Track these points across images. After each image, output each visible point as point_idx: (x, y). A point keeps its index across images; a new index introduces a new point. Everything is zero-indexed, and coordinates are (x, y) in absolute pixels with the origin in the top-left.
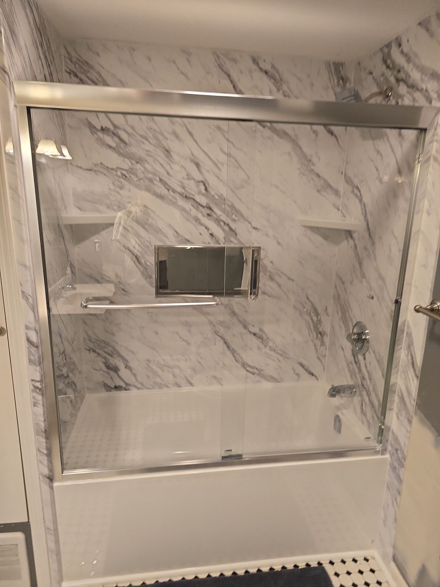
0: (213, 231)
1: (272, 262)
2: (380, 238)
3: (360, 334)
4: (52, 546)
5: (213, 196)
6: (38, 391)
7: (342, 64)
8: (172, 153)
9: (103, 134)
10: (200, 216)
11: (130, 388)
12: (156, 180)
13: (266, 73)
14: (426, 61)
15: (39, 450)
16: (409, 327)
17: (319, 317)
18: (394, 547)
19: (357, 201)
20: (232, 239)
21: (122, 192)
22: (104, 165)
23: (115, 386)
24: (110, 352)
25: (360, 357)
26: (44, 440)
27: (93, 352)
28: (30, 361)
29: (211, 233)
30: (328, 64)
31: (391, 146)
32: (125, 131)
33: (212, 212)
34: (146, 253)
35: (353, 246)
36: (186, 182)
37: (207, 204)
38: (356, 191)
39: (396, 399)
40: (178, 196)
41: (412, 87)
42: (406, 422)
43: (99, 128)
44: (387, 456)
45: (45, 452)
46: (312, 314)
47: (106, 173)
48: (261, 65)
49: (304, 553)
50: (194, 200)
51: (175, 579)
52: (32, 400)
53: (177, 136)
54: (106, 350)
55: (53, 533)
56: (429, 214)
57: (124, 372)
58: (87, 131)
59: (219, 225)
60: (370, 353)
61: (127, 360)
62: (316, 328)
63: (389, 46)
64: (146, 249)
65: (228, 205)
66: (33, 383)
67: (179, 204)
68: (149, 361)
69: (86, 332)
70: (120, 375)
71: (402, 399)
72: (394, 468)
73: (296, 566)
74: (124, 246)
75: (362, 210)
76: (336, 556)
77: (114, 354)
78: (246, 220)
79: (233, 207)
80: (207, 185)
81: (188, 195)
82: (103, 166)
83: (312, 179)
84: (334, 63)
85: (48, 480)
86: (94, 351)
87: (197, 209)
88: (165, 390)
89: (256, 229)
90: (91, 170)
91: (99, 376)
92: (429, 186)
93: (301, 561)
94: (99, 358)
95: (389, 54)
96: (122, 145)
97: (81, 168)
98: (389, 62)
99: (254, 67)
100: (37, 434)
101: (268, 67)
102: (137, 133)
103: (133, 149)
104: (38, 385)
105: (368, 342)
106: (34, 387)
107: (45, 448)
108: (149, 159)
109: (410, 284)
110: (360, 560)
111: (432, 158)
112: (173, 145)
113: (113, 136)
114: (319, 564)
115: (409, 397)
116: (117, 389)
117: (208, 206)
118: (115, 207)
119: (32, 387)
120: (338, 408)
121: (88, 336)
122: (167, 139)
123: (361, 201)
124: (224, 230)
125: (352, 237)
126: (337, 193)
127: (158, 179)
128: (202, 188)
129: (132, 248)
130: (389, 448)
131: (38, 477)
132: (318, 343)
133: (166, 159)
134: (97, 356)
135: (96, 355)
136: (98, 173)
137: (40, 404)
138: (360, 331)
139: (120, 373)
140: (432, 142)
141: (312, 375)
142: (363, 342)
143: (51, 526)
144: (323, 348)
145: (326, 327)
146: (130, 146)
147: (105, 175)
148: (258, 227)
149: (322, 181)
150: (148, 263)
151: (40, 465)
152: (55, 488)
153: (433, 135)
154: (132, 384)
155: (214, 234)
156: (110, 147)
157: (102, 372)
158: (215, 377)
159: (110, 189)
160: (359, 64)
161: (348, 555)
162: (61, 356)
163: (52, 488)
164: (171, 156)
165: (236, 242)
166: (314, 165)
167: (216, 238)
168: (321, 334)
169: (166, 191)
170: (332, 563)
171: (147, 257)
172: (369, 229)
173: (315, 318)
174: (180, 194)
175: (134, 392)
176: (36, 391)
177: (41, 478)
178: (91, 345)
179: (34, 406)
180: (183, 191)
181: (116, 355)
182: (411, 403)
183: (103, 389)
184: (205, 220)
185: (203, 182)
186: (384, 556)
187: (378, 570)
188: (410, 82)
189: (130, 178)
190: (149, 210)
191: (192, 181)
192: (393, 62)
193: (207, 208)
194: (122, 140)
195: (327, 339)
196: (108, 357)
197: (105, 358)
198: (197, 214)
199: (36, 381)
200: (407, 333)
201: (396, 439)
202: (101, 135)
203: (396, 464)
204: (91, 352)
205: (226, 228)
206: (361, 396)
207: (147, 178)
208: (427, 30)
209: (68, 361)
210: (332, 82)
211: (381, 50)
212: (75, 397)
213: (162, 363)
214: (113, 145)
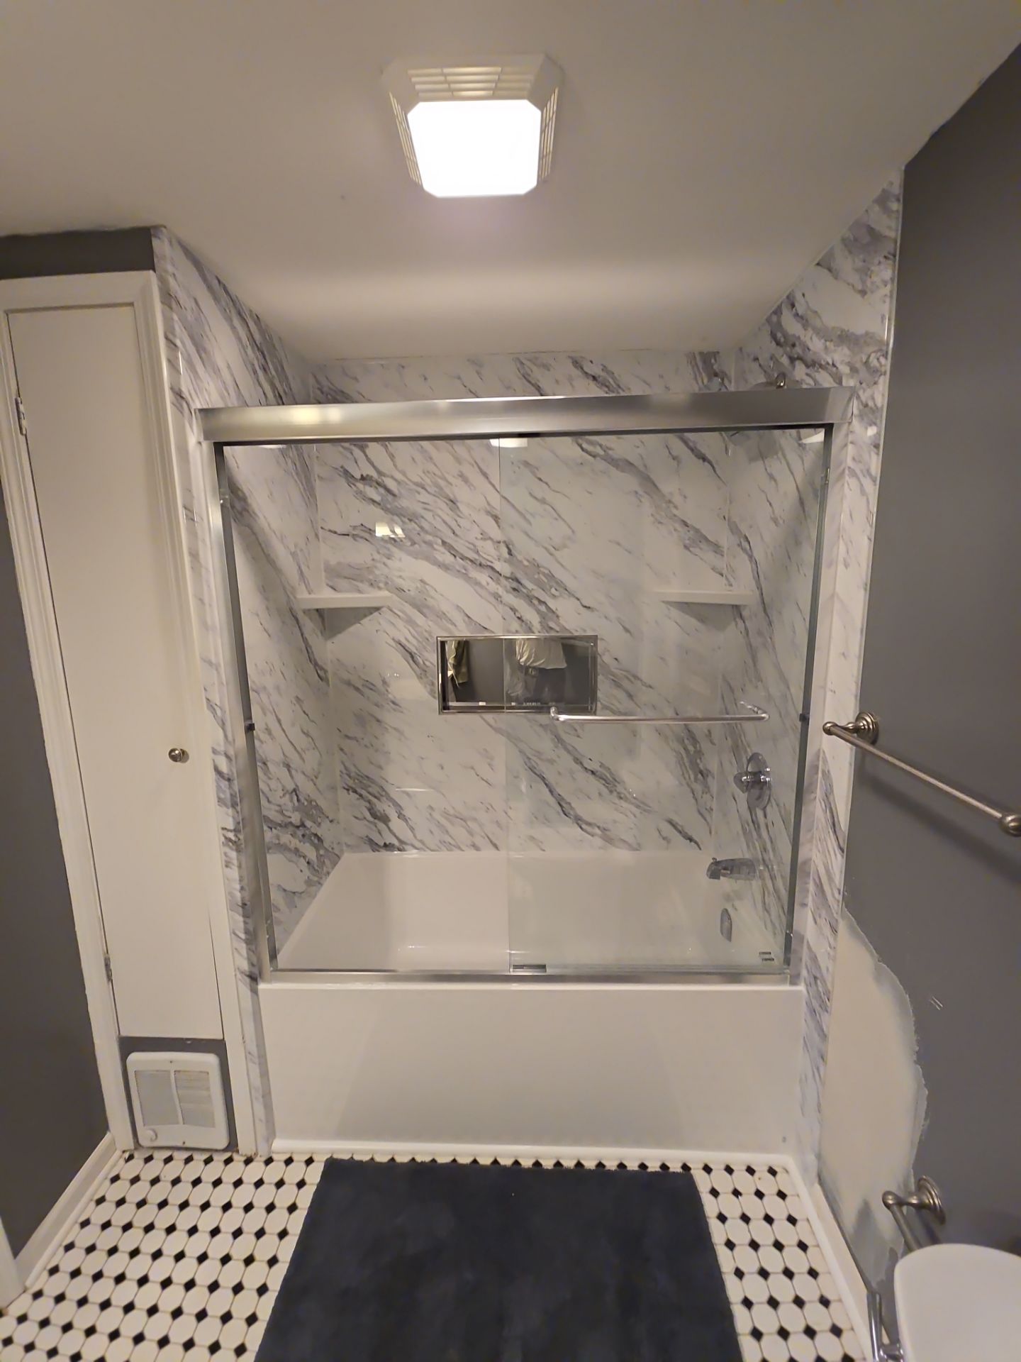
0: (522, 614)
1: (616, 659)
2: (780, 613)
3: (756, 774)
4: (257, 1081)
5: (521, 562)
6: (231, 844)
7: (715, 354)
8: (459, 504)
9: (364, 484)
10: (501, 591)
11: (406, 847)
12: (436, 544)
13: (594, 378)
14: (831, 320)
15: (235, 934)
16: (825, 761)
17: (698, 746)
18: (819, 1157)
19: (746, 557)
20: (552, 624)
21: (388, 562)
22: (365, 527)
23: (385, 844)
24: (377, 795)
25: (760, 813)
26: (241, 919)
27: (353, 792)
28: (220, 800)
29: (519, 616)
30: (691, 357)
31: (788, 464)
32: (392, 477)
33: (520, 585)
34: (425, 648)
35: (743, 630)
36: (479, 544)
37: (512, 573)
38: (745, 544)
39: (811, 887)
40: (468, 564)
41: (812, 364)
42: (827, 931)
43: (358, 477)
44: (801, 988)
45: (243, 936)
46: (686, 741)
47: (367, 538)
48: (585, 369)
49: (659, 1143)
50: (492, 568)
51: (441, 1160)
52: (224, 857)
53: (465, 480)
54: (370, 789)
55: (257, 1060)
56: (846, 566)
57: (396, 823)
58: (342, 482)
59: (531, 603)
60: (772, 806)
61: (400, 806)
62: (694, 765)
63: (778, 312)
64: (424, 643)
65: (544, 574)
66: (225, 832)
67: (470, 576)
68: (431, 808)
69: (343, 763)
70: (392, 828)
71: (820, 886)
72: (813, 1012)
73: (643, 1166)
74: (393, 639)
75: (753, 571)
76: (717, 1159)
77: (382, 796)
78: (571, 595)
79: (551, 576)
80: (511, 547)
81: (484, 562)
82: (363, 528)
83: (675, 530)
84: (701, 353)
85: (248, 980)
86: (355, 792)
87: (498, 582)
88: (457, 853)
89: (589, 608)
90: (348, 535)
91: (362, 829)
92: (844, 517)
93: (653, 1157)
94: (362, 801)
95: (779, 323)
96: (390, 498)
97: (335, 533)
98: (779, 335)
99: (576, 372)
100: (231, 908)
101: (595, 370)
102: (410, 480)
103: (404, 503)
104: (231, 835)
105: (770, 788)
106: (226, 838)
107: (243, 931)
108: (428, 516)
109: (824, 687)
110: (761, 1171)
111: (847, 472)
112: (461, 492)
113: (377, 486)
114: (686, 1167)
115: (830, 885)
116: (388, 848)
117: (513, 577)
118: (382, 585)
119: (223, 839)
120: (728, 898)
121: (346, 768)
122: (451, 484)
123: (751, 557)
124: (538, 611)
125: (741, 616)
126: (717, 548)
127: (440, 541)
128: (505, 551)
129: (404, 642)
130: (804, 973)
131: (234, 974)
132: (698, 788)
133: (450, 512)
134: (358, 799)
135: (358, 796)
136: (358, 539)
137: (233, 865)
138: (756, 770)
139: (390, 824)
140: (846, 445)
141: (691, 840)
142: (762, 789)
143: (254, 1050)
144: (707, 797)
145: (712, 763)
146: (400, 498)
147: (367, 540)
148: (591, 606)
149: (692, 532)
150: (427, 663)
151: (236, 955)
152: (260, 993)
153: (847, 435)
154: (408, 842)
155: (524, 618)
156: (374, 501)
157: (366, 823)
158: (532, 838)
159: (373, 560)
160: (741, 349)
161: (739, 1159)
162: (287, 796)
163: (254, 991)
164: (458, 508)
165: (558, 629)
166: (676, 507)
167: (526, 624)
168: (703, 774)
169: (452, 558)
170: (707, 1169)
171: (426, 654)
172: (764, 603)
173: (691, 748)
174: (471, 561)
175: (412, 854)
176: (229, 845)
177: (239, 976)
178: (351, 783)
179: (227, 866)
180: (477, 557)
181: (385, 799)
182: (834, 896)
183: (367, 847)
184: (510, 599)
185: (505, 542)
186: (804, 1170)
187: (793, 1195)
188: (809, 357)
189: (401, 543)
190: (427, 587)
191: (489, 542)
192: (785, 335)
193: (513, 580)
194: (388, 490)
195: (714, 784)
196: (374, 800)
197: (369, 802)
198: (498, 589)
199: (228, 830)
200: (823, 772)
201: (814, 959)
202: (360, 485)
203: (816, 1004)
204: (350, 792)
205: (543, 608)
206: (762, 878)
207: (425, 542)
208: (830, 270)
209: (303, 804)
210: (700, 381)
211: (768, 320)
212: (319, 857)
213: (452, 812)
214: (377, 498)
